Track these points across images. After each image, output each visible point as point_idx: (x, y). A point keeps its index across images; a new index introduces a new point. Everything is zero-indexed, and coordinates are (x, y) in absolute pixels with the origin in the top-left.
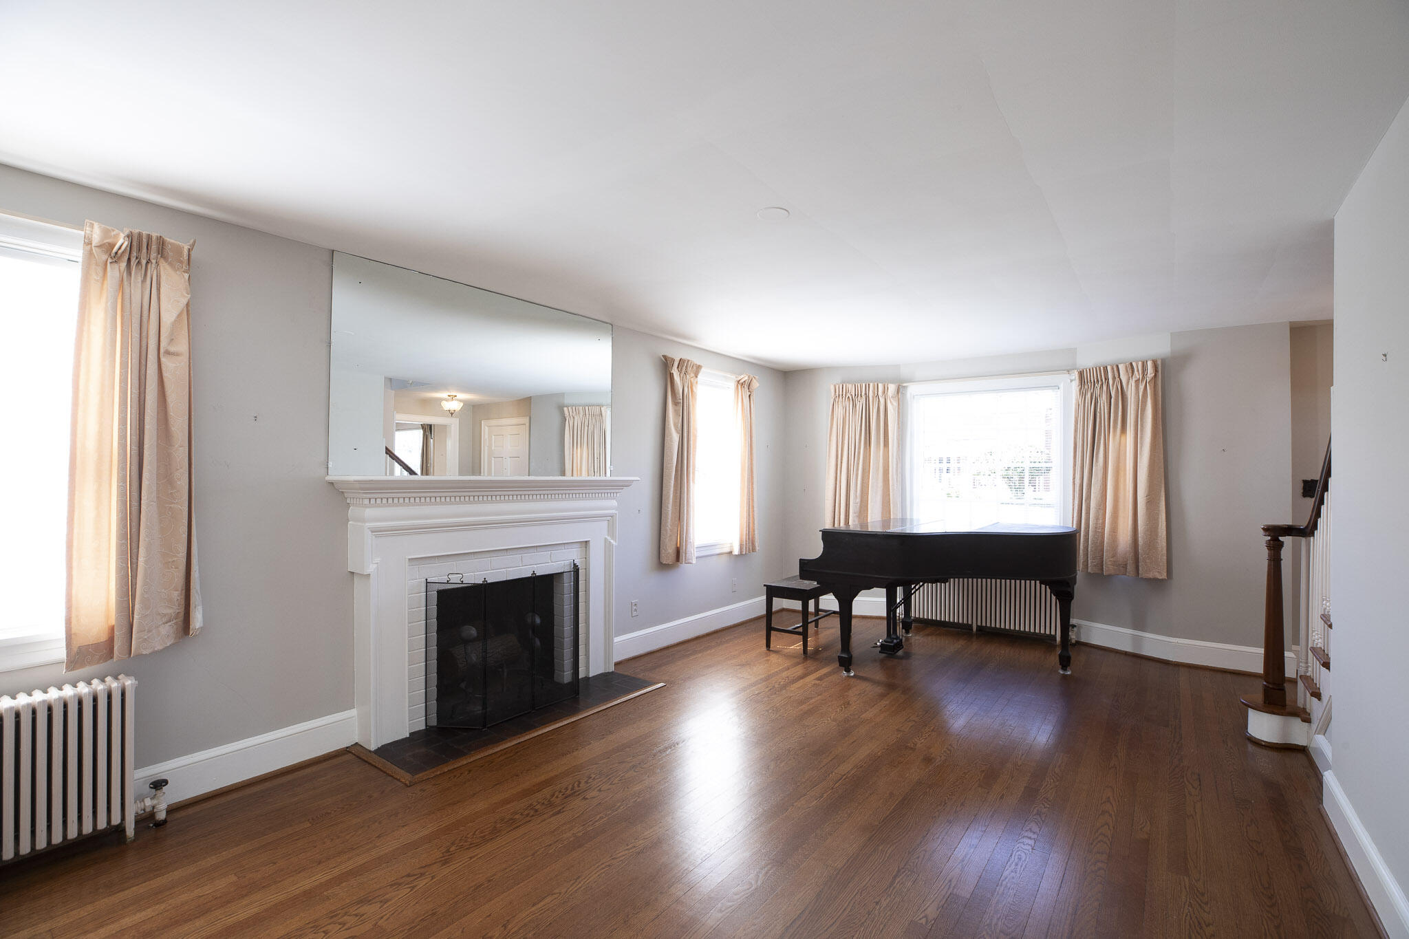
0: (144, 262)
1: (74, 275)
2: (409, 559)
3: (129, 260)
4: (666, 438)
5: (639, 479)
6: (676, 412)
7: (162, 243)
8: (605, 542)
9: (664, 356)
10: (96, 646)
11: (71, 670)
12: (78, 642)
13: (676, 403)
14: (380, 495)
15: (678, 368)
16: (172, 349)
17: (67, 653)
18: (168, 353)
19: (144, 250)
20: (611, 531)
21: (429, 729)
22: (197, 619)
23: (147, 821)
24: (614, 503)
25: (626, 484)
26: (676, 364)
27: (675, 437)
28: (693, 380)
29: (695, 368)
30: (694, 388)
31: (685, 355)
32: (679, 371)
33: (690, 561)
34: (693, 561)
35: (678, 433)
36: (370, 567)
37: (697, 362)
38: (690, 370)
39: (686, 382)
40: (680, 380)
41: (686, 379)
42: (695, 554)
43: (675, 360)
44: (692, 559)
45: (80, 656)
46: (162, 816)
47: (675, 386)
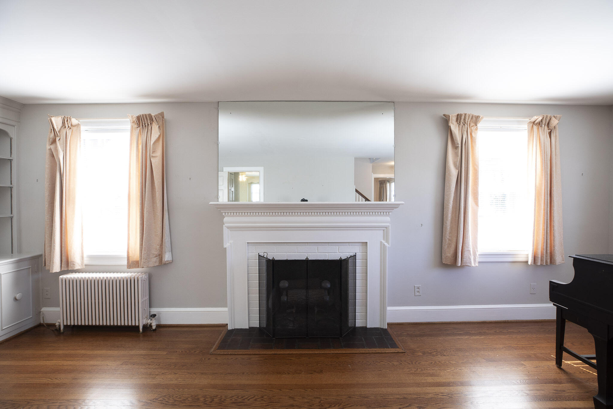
0: (146, 124)
2: (248, 243)
3: (142, 125)
5: (404, 203)
7: (150, 115)
8: (381, 244)
9: (444, 115)
10: (136, 262)
11: (129, 268)
12: (131, 260)
15: (457, 121)
16: (154, 155)
17: (127, 263)
18: (152, 157)
19: (146, 120)
20: (386, 237)
21: (261, 328)
22: (167, 257)
24: (388, 219)
25: (397, 206)
26: (454, 119)
27: (453, 172)
28: (472, 128)
29: (474, 119)
30: (473, 134)
31: (462, 111)
32: (458, 124)
33: (469, 264)
34: (473, 265)
35: (457, 169)
36: (226, 245)
37: (476, 114)
38: (469, 121)
39: (465, 131)
40: (459, 130)
41: (465, 128)
42: (478, 260)
43: (450, 116)
44: (470, 263)
45: (132, 264)
46: (154, 327)
47: (453, 135)
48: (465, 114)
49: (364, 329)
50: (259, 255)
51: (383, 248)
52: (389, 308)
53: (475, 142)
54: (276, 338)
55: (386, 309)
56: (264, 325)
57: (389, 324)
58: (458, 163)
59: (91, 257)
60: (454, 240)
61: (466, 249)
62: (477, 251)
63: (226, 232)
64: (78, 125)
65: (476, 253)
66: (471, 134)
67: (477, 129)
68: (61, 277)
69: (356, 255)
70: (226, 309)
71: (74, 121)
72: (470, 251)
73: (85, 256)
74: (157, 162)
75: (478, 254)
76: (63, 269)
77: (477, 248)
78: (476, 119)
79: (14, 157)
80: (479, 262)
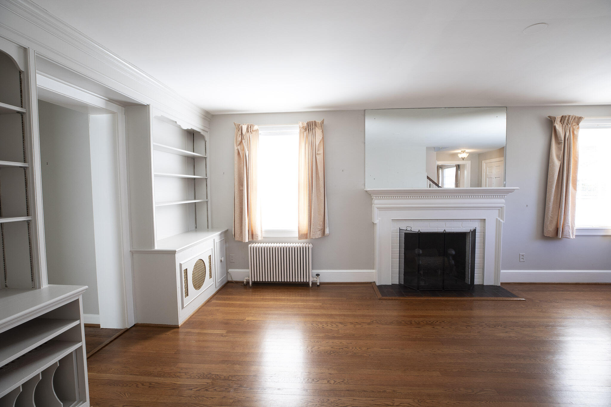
0: (312, 129)
1: (297, 136)
2: (392, 220)
3: (309, 129)
4: (550, 164)
5: (519, 188)
6: (559, 149)
7: (315, 122)
8: (497, 220)
9: (549, 117)
10: (304, 234)
11: (300, 239)
12: (301, 233)
13: (558, 142)
14: (380, 195)
15: (561, 121)
17: (298, 235)
18: (318, 154)
19: (311, 126)
20: (501, 215)
21: (400, 285)
22: (327, 231)
23: (314, 284)
24: (503, 201)
25: (511, 191)
26: (559, 120)
27: (556, 163)
28: (574, 127)
29: (576, 119)
30: (575, 132)
31: (566, 113)
32: (561, 123)
33: (568, 237)
34: (571, 237)
35: (559, 160)
36: (376, 221)
37: (579, 115)
38: (572, 121)
39: (568, 129)
40: (563, 129)
41: (568, 127)
42: (575, 234)
43: (556, 118)
44: (570, 236)
45: (302, 236)
46: (318, 284)
47: (558, 133)
48: (569, 116)
49: (482, 286)
50: (400, 229)
51: (498, 223)
52: (502, 271)
53: (577, 139)
54: (420, 291)
55: (500, 271)
56: (402, 283)
57: (502, 284)
58: (561, 156)
59: (267, 232)
60: (556, 218)
61: (566, 225)
62: (575, 226)
63: (376, 211)
64: (257, 130)
65: (574, 228)
66: (573, 132)
67: (578, 128)
68: (250, 245)
69: (476, 229)
70: (374, 271)
71: (256, 127)
72: (569, 226)
73: (263, 230)
74: (320, 158)
75: (575, 229)
76: (249, 240)
77: (574, 224)
78: (579, 120)
79: (208, 156)
80: (576, 236)
